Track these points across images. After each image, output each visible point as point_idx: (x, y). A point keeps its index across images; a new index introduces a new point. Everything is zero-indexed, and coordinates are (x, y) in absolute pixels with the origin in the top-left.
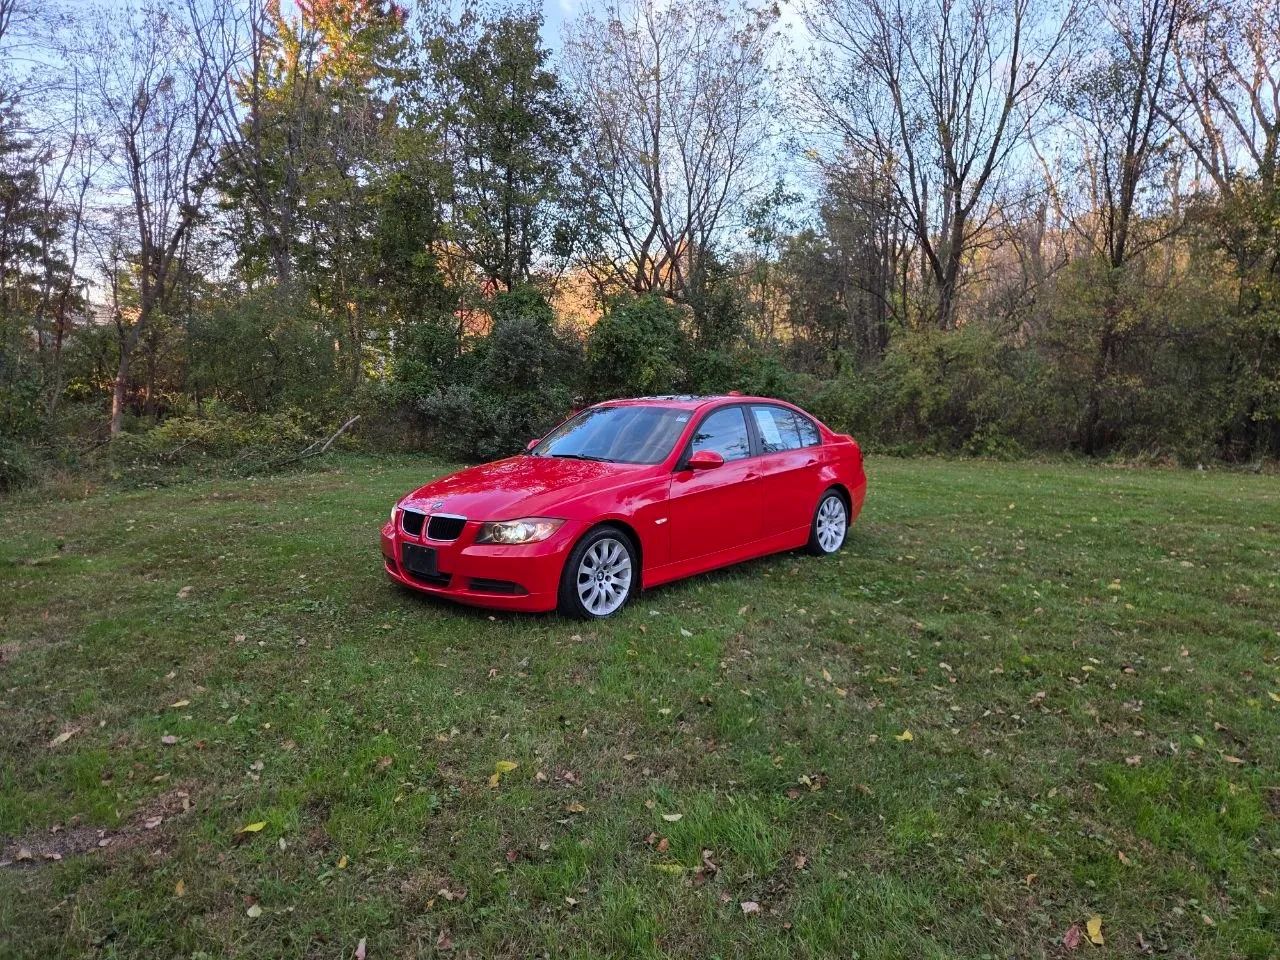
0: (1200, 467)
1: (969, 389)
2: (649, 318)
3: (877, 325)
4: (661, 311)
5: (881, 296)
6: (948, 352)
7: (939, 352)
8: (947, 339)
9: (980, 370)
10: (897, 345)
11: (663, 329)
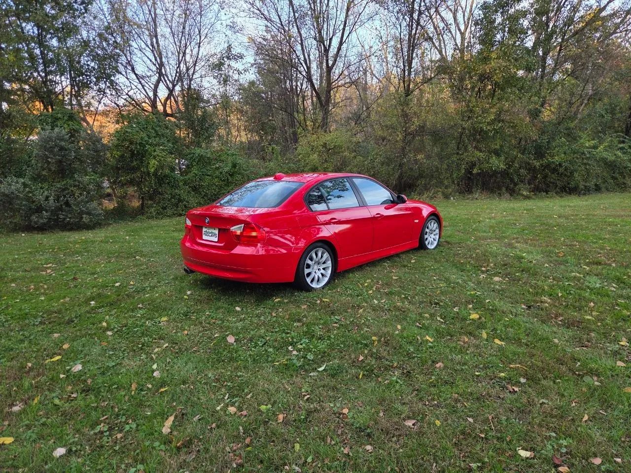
0: (452, 198)
1: (341, 165)
2: (153, 128)
3: (291, 130)
4: (160, 124)
5: (291, 115)
6: (329, 145)
7: (324, 146)
8: (327, 138)
9: (346, 153)
10: (303, 141)
11: (162, 135)
